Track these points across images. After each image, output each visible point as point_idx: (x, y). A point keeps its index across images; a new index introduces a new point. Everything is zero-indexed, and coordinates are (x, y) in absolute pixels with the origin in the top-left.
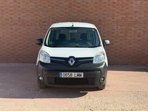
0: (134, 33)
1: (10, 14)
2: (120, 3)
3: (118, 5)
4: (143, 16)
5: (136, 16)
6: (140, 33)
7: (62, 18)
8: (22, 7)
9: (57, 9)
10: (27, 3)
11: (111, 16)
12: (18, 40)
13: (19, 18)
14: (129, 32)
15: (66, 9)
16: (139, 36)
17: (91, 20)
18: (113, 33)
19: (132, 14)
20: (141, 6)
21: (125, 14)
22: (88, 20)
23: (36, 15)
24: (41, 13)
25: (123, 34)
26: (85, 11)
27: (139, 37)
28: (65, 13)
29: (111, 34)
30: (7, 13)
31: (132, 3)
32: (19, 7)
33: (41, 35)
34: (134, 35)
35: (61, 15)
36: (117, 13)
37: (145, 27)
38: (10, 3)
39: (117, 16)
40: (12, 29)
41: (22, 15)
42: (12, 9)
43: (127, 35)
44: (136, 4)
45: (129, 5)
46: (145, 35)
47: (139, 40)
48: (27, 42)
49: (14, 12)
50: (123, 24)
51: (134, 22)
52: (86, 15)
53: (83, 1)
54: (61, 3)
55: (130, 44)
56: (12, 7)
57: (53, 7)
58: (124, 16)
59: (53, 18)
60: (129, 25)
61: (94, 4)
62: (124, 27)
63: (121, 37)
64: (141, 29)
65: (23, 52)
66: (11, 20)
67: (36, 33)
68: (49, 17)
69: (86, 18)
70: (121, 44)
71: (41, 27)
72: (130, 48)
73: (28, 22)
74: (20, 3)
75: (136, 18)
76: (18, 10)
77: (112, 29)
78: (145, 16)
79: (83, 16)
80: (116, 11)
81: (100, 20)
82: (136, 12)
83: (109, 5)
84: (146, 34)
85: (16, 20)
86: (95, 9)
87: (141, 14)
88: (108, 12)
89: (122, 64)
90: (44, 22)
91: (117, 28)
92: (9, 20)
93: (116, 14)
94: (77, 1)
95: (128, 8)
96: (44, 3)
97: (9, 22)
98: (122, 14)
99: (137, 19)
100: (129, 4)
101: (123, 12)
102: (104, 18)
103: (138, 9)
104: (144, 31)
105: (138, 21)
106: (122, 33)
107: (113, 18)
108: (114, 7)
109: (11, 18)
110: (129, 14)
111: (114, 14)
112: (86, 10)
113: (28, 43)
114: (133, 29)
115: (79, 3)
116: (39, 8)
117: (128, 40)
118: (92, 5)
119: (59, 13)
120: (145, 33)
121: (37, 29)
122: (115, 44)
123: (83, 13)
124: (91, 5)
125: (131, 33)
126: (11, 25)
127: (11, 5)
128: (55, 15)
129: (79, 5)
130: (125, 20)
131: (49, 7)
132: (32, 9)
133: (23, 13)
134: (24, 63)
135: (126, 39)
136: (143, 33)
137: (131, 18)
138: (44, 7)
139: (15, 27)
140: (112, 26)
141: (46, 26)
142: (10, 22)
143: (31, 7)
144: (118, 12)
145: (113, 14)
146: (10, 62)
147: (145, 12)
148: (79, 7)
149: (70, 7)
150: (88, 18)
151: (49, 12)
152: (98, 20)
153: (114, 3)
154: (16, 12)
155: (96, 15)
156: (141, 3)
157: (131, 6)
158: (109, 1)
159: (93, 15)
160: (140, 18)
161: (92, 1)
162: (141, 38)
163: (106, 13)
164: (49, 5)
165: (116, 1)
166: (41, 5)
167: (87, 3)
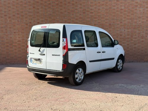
0: (138, 35)
2: (127, 10)
3: (125, 11)
4: (145, 20)
5: (140, 21)
6: (143, 35)
8: (41, 13)
9: (73, 14)
10: (46, 9)
11: (120, 21)
14: (134, 34)
15: (80, 15)
16: (142, 37)
17: (103, 24)
18: (121, 35)
19: (136, 19)
20: (144, 13)
21: (130, 19)
22: (100, 24)
23: (54, 20)
24: (58, 17)
25: (130, 36)
28: (81, 18)
29: (120, 36)
30: (26, 18)
31: (136, 9)
32: (38, 12)
34: (138, 37)
35: (76, 19)
37: (147, 30)
38: (30, 9)
39: (125, 21)
41: (41, 20)
43: (133, 37)
44: (140, 11)
46: (147, 37)
47: (143, 41)
49: (33, 17)
50: (129, 27)
51: (138, 25)
52: (98, 19)
53: (95, 8)
54: (76, 9)
55: (135, 44)
56: (31, 12)
57: (69, 13)
58: (130, 21)
60: (134, 29)
61: (105, 10)
62: (130, 30)
63: (128, 38)
64: (143, 32)
66: (30, 24)
69: (98, 22)
70: (128, 45)
72: (135, 48)
74: (38, 9)
75: (140, 22)
76: (37, 16)
77: (120, 32)
78: (146, 21)
79: (96, 21)
80: (123, 16)
81: (110, 24)
82: (140, 17)
83: (117, 11)
86: (105, 15)
87: (144, 19)
88: (116, 17)
89: (129, 61)
91: (125, 30)
92: (28, 24)
93: (123, 19)
94: (91, 8)
95: (133, 14)
96: (61, 9)
98: (128, 19)
100: (134, 11)
102: (114, 22)
103: (141, 15)
104: (146, 33)
105: (141, 25)
106: (128, 35)
107: (121, 23)
108: (121, 13)
110: (134, 19)
112: (98, 16)
114: (138, 31)
115: (92, 10)
116: (57, 14)
117: (133, 41)
119: (74, 18)
120: (147, 35)
122: (123, 44)
124: (103, 11)
125: (136, 35)
128: (70, 20)
129: (92, 11)
130: (131, 24)
131: (66, 13)
132: (50, 14)
133: (42, 18)
135: (132, 40)
136: (145, 35)
138: (61, 13)
140: (120, 29)
144: (125, 18)
145: (121, 19)
148: (92, 13)
149: (84, 13)
150: (100, 22)
151: (66, 17)
152: (108, 24)
153: (122, 9)
154: (35, 17)
155: (107, 19)
156: (144, 10)
157: (136, 12)
158: (118, 8)
159: (104, 19)
160: (143, 22)
161: (103, 8)
162: (144, 39)
163: (115, 18)
164: (65, 11)
165: (123, 8)
166: (58, 11)
167: (99, 9)
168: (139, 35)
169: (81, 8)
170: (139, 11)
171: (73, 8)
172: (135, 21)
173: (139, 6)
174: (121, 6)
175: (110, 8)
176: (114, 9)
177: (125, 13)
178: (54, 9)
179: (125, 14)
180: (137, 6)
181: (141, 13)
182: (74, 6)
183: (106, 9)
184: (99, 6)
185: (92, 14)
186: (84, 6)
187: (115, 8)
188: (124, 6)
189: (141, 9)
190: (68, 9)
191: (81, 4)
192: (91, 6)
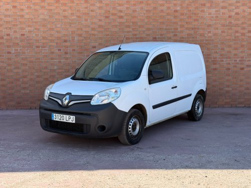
1: (6, 28)
2: (185, 11)
3: (182, 14)
4: (220, 31)
5: (209, 32)
6: (216, 58)
7: (94, 35)
8: (27, 16)
9: (86, 20)
10: (36, 10)
11: (172, 32)
12: (20, 71)
13: (22, 35)
15: (100, 20)
16: (214, 62)
19: (203, 29)
20: (217, 17)
21: (192, 29)
22: (137, 38)
23: (51, 29)
24: (59, 26)
26: (131, 24)
27: (215, 64)
28: (100, 26)
31: (203, 11)
32: (22, 16)
33: (60, 62)
35: (93, 29)
36: (181, 27)
37: (223, 49)
38: (7, 10)
39: (181, 32)
40: (9, 53)
41: (27, 29)
42: (10, 19)
44: (210, 14)
45: (199, 15)
46: (222, 61)
47: (215, 69)
48: (36, 74)
49: (14, 25)
51: (207, 40)
52: (133, 29)
53: (127, 8)
54: (92, 11)
56: (9, 16)
57: (79, 17)
58: (192, 32)
59: (80, 35)
61: (145, 12)
64: (216, 52)
65: (28, 91)
66: (8, 37)
67: (52, 59)
68: (73, 32)
69: (133, 34)
71: (59, 50)
73: (37, 41)
74: (22, 10)
75: (210, 35)
78: (223, 32)
79: (128, 32)
80: (179, 23)
81: (155, 38)
82: (209, 26)
83: (168, 14)
84: (224, 60)
85: (16, 38)
86: (146, 21)
87: (217, 29)
88: (167, 26)
90: (65, 41)
92: (5, 38)
93: (179, 30)
94: (119, 8)
95: (196, 20)
96: (64, 11)
97: (5, 41)
98: (187, 29)
99: (211, 37)
100: (198, 13)
101: (190, 26)
102: (161, 35)
103: (212, 21)
104: (221, 55)
105: (213, 40)
109: (8, 35)
110: (198, 28)
111: (177, 29)
112: (133, 23)
113: (38, 77)
115: (121, 11)
116: (56, 19)
118: (143, 14)
119: (89, 27)
120: (223, 58)
121: (52, 53)
123: (128, 26)
124: (141, 15)
126: (8, 46)
127: (8, 13)
128: (82, 30)
129: (122, 14)
130: (193, 38)
131: (73, 17)
132: (45, 20)
133: (29, 26)
134: (31, 109)
136: (219, 58)
137: (202, 35)
138: (64, 17)
139: (15, 50)
141: (67, 47)
142: (7, 42)
143: (42, 17)
145: (174, 29)
146: (7, 109)
147: (223, 25)
148: (121, 17)
149: (107, 17)
150: (136, 35)
151: (73, 25)
152: (151, 39)
153: (176, 11)
154: (17, 25)
155: (148, 29)
156: (217, 11)
157: (202, 17)
158: (169, 8)
159: (144, 29)
160: (215, 35)
161: (142, 8)
162: (217, 66)
163: (165, 27)
164: (72, 14)
165: (178, 8)
166: (59, 13)
167: (134, 11)
168: (209, 58)
169: (100, 8)
170: (207, 14)
171: (86, 8)
172: (201, 31)
173: (208, 5)
174: (175, 5)
175: (155, 8)
176: (162, 11)
177: (182, 17)
178: (52, 9)
179: (181, 20)
180: (204, 5)
181: (213, 17)
182: (89, 5)
183: (147, 11)
184: (135, 5)
185: (121, 20)
186: (107, 5)
187: (164, 8)
188: (181, 5)
189: (213, 11)
190: (78, 11)
191: (101, 2)
192: (120, 5)
